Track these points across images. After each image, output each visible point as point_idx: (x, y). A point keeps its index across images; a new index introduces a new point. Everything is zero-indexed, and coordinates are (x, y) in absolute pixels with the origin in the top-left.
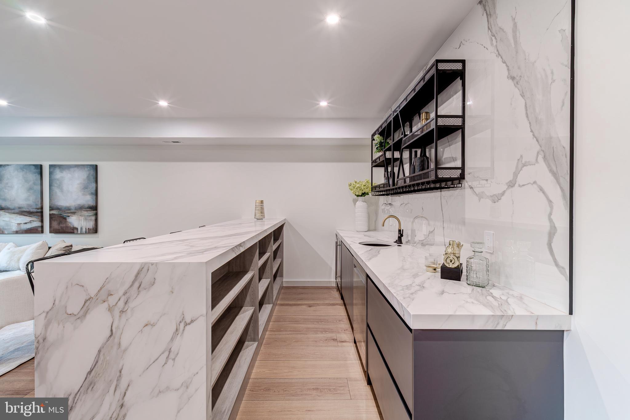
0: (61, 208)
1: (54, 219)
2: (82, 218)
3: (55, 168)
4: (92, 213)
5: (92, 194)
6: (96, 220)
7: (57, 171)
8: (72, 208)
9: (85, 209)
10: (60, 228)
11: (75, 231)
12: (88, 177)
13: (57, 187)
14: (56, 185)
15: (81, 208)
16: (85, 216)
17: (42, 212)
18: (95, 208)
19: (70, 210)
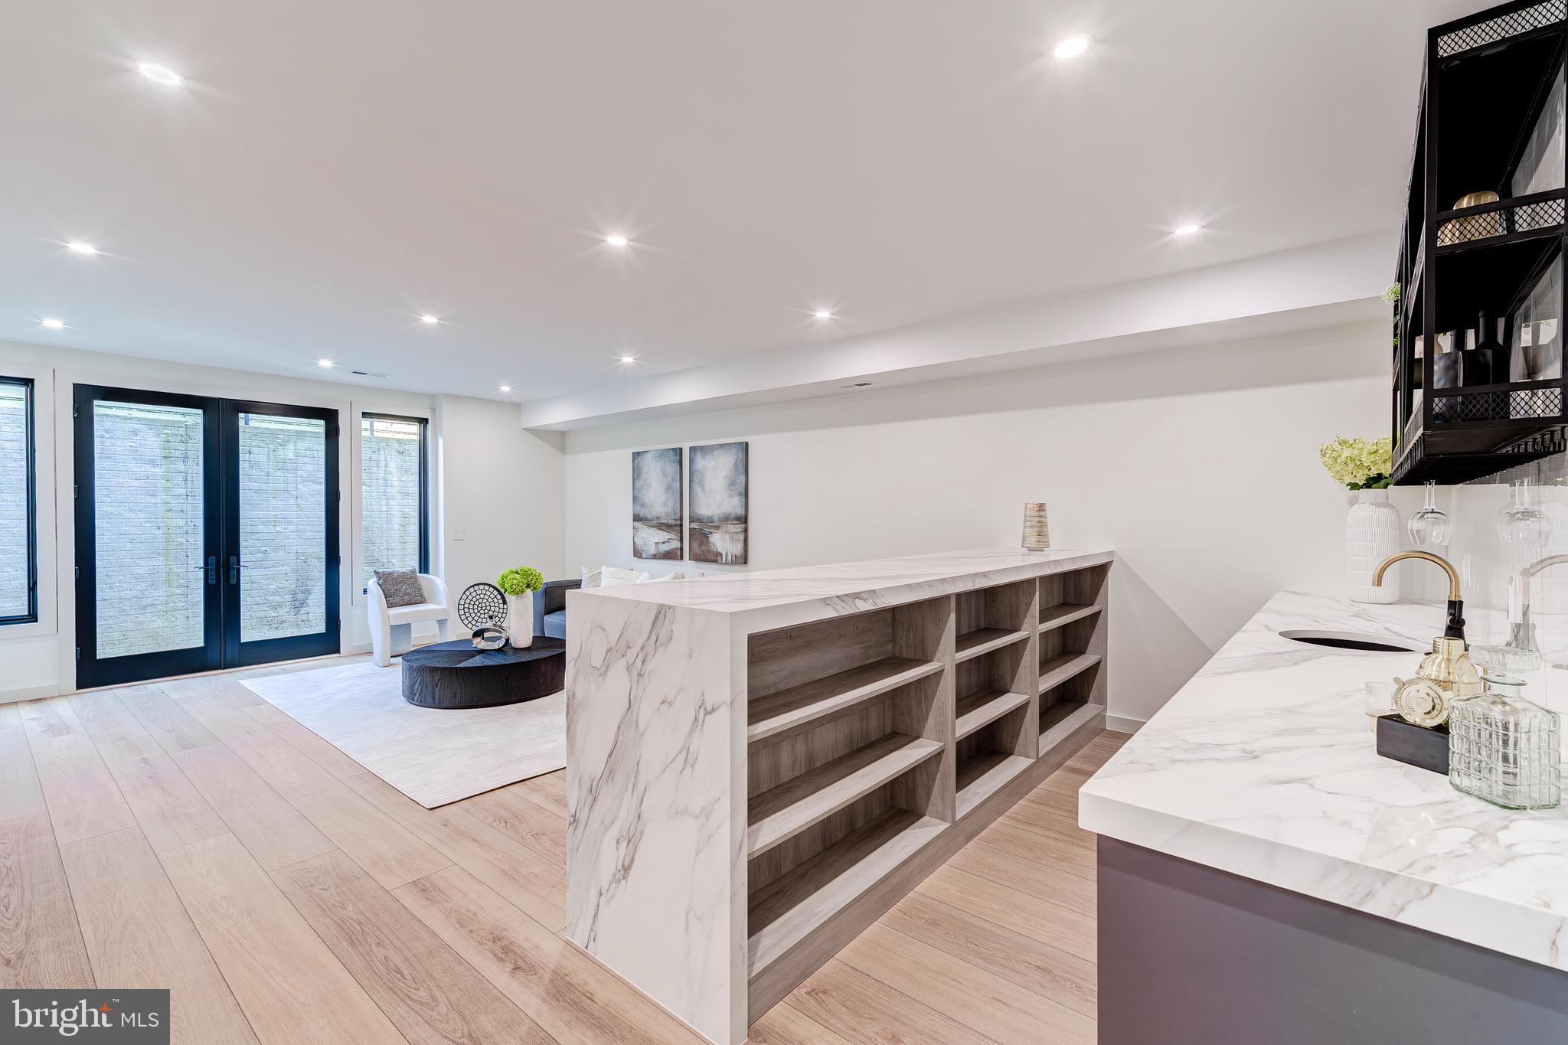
0: (703, 519)
1: (694, 536)
2: (728, 536)
3: (696, 451)
4: (739, 528)
5: (740, 494)
6: (746, 540)
7: (698, 456)
8: (716, 518)
9: (732, 520)
10: (701, 553)
11: (719, 558)
12: (736, 464)
13: (698, 483)
14: (696, 481)
15: (726, 519)
16: (731, 533)
17: (681, 525)
18: (744, 520)
19: (712, 522)
